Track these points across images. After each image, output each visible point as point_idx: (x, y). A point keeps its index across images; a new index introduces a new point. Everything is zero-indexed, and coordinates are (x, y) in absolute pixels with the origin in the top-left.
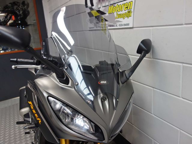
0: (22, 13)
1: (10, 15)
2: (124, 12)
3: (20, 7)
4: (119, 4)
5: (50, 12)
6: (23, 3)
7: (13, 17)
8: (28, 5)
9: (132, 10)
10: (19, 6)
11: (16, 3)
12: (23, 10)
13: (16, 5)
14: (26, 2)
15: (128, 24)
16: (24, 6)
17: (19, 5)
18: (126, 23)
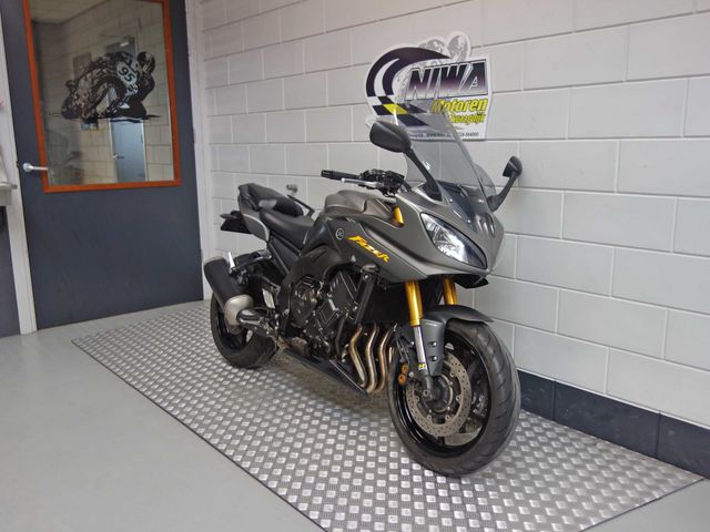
0: (137, 83)
1: (105, 85)
2: (468, 113)
3: (133, 66)
4: (459, 99)
5: (207, 89)
6: (142, 57)
7: (113, 91)
8: (152, 65)
9: (486, 113)
10: (129, 65)
11: (124, 55)
12: (138, 76)
13: (123, 60)
14: (148, 56)
15: (477, 134)
16: (142, 66)
17: (131, 62)
18: (470, 132)
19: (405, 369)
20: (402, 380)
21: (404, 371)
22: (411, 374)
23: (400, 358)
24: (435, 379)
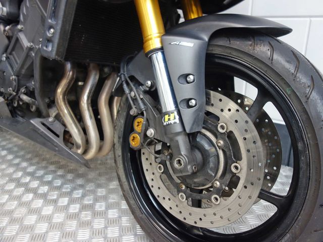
19: (139, 124)
20: (135, 142)
21: (138, 128)
22: (151, 132)
23: (130, 108)
24: (192, 137)
